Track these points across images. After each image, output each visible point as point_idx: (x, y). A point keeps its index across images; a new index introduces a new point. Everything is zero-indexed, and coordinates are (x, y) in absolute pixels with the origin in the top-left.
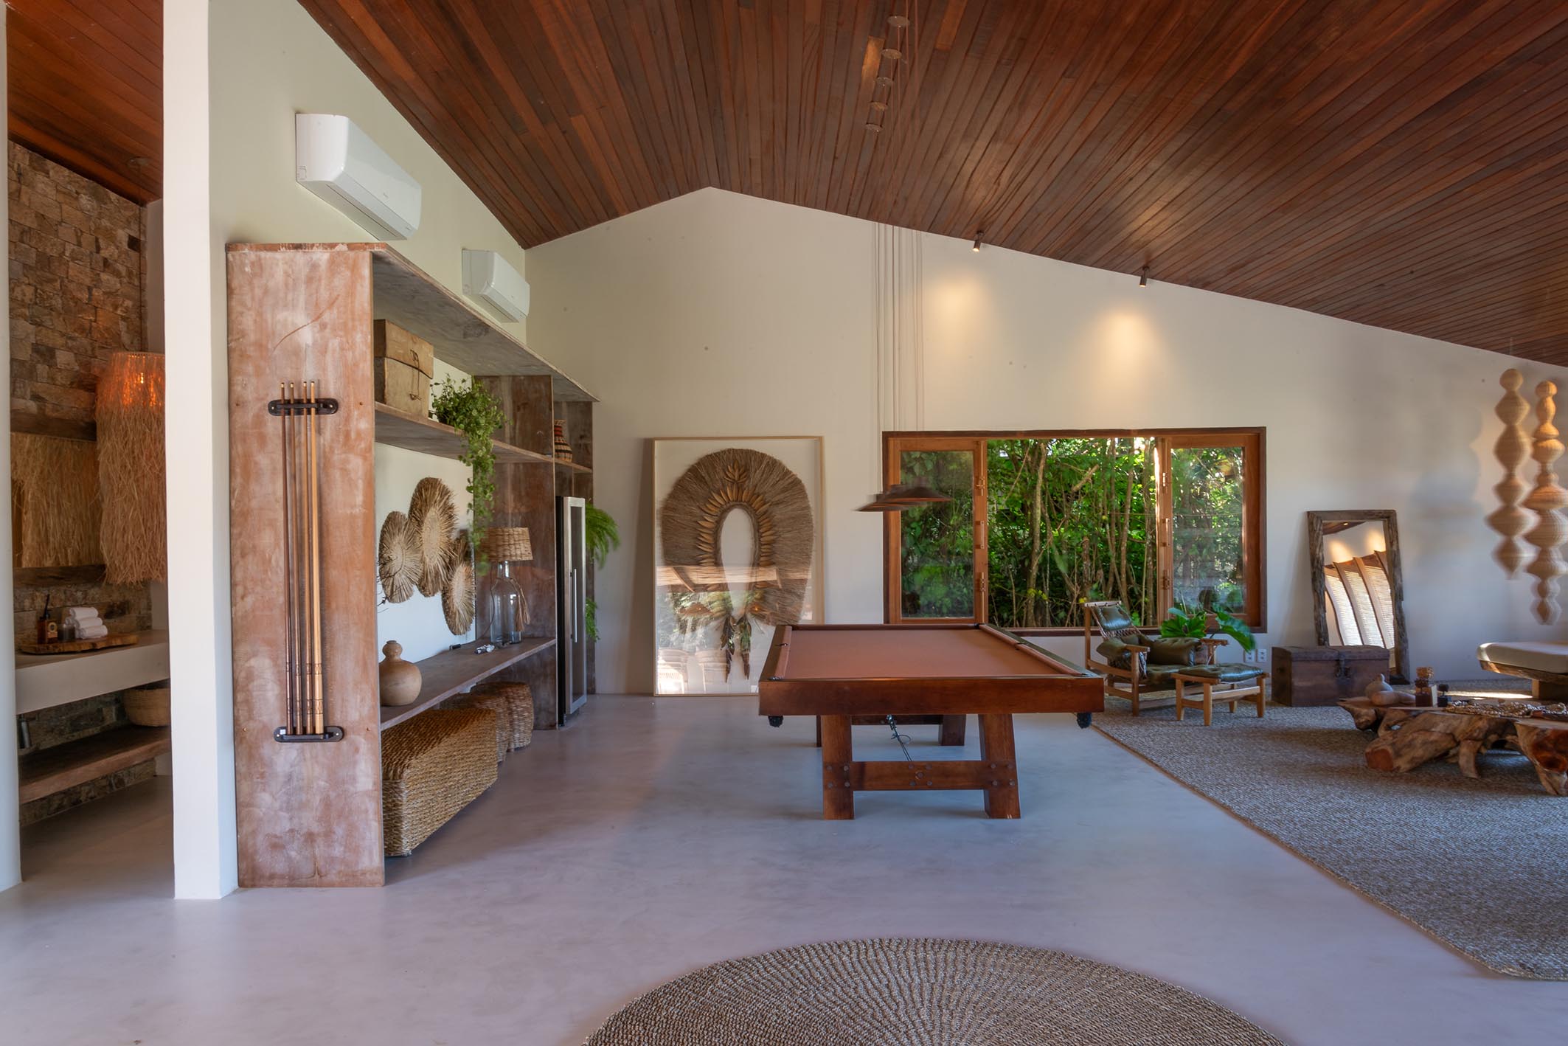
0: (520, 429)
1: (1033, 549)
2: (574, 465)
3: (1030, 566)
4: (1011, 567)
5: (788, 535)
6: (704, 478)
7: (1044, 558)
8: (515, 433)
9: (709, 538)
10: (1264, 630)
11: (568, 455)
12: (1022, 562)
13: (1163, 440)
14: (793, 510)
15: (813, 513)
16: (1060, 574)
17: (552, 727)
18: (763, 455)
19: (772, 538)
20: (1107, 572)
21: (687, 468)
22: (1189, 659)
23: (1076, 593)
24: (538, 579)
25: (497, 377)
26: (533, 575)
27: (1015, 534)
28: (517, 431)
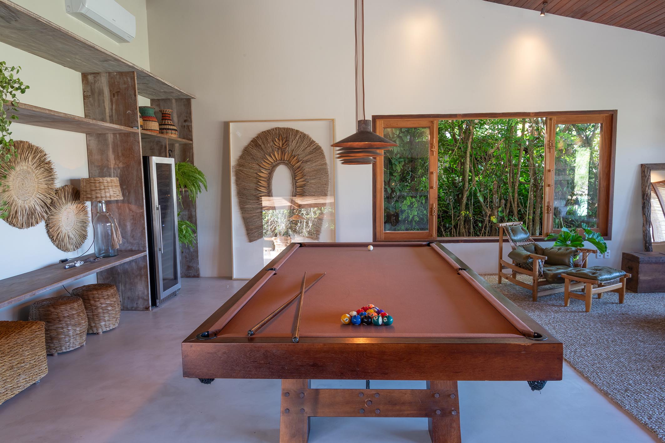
0: (116, 109)
1: (464, 188)
2: (179, 139)
3: (462, 197)
4: (451, 197)
5: (313, 181)
6: (260, 146)
7: (471, 193)
8: (112, 112)
9: (264, 183)
10: (610, 239)
11: (173, 132)
12: (458, 195)
13: (551, 119)
14: (316, 166)
15: (328, 167)
16: (479, 202)
17: (147, 308)
18: (297, 131)
19: (303, 183)
20: (506, 200)
21: (251, 140)
22: (569, 262)
23: (489, 213)
24: (133, 212)
25: (98, 73)
26: (130, 210)
27: (454, 180)
28: (114, 111)
